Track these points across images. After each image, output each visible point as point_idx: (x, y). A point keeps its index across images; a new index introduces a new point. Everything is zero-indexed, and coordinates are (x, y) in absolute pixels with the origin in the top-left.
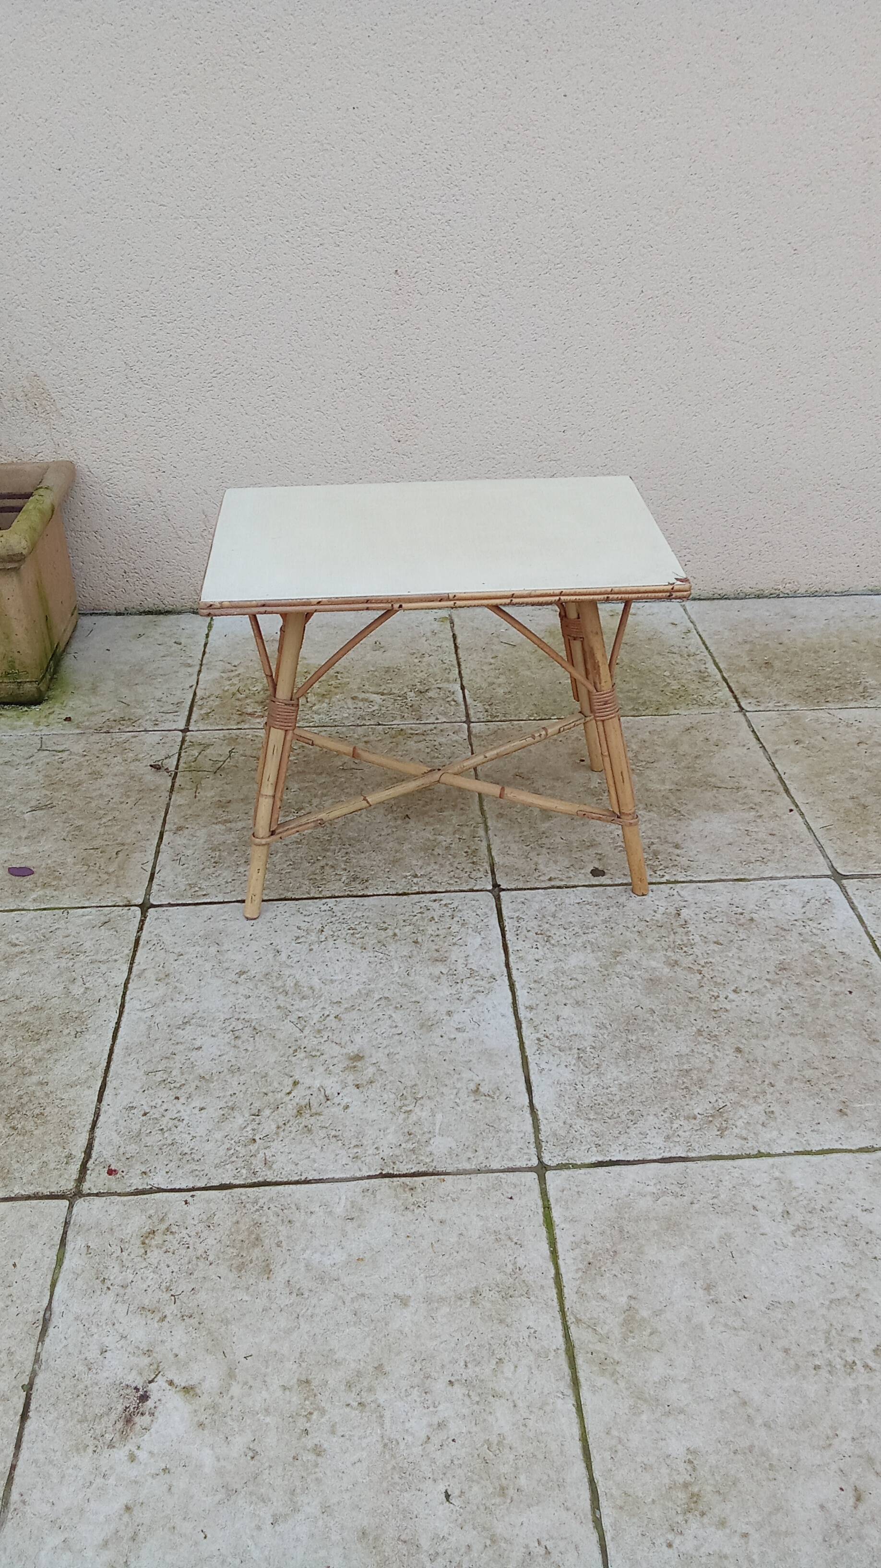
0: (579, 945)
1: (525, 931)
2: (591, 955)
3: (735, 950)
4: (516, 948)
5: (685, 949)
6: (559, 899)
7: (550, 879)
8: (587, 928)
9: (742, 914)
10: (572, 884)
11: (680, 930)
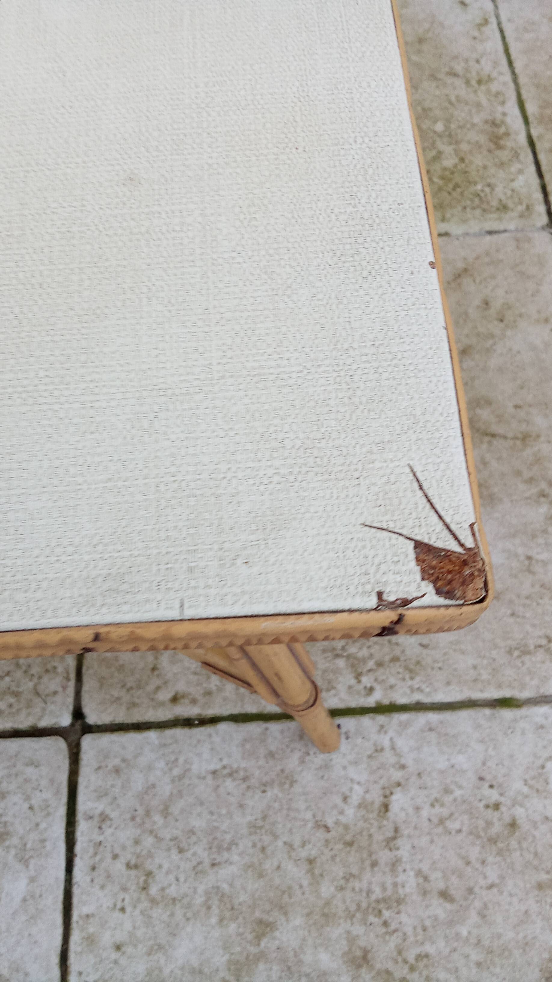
0: (199, 900)
1: (109, 859)
2: (216, 933)
3: (473, 917)
4: (86, 910)
5: (386, 914)
6: (181, 760)
7: (175, 699)
8: (220, 848)
9: (497, 806)
10: (210, 712)
11: (384, 856)
